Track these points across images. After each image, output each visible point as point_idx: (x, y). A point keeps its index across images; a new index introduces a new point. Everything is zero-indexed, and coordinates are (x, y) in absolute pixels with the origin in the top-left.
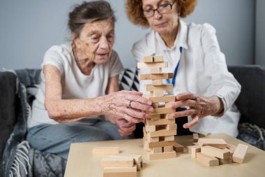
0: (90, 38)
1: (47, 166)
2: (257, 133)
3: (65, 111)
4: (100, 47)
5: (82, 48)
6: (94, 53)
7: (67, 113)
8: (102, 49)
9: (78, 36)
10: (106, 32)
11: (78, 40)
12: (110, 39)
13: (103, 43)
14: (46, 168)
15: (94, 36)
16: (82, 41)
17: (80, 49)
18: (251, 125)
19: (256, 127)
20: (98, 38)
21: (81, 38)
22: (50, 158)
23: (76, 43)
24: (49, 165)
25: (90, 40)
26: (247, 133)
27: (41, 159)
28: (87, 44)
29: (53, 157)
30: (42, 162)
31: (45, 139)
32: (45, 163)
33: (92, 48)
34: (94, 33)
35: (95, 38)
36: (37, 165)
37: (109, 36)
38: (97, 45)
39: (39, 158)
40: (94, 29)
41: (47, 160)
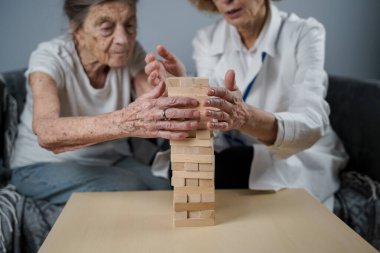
0: (98, 28)
1: (43, 223)
2: (368, 188)
3: (65, 134)
4: (115, 41)
5: (87, 45)
6: (107, 51)
7: (68, 137)
8: (118, 44)
9: (80, 27)
10: (124, 19)
11: (81, 33)
12: (131, 31)
13: (119, 36)
14: (42, 225)
15: (104, 25)
16: (87, 34)
17: (85, 47)
18: (359, 176)
19: (367, 178)
20: (111, 28)
21: (86, 30)
22: (48, 211)
23: (78, 37)
24: (45, 221)
25: (98, 32)
26: (352, 188)
27: (34, 211)
28: (95, 39)
29: (52, 210)
30: (35, 216)
31: (45, 184)
32: (41, 218)
33: (103, 44)
34: (104, 20)
35: (107, 29)
36: (29, 220)
37: (130, 26)
38: (109, 39)
39: (32, 210)
40: (104, 15)
41: (42, 213)
